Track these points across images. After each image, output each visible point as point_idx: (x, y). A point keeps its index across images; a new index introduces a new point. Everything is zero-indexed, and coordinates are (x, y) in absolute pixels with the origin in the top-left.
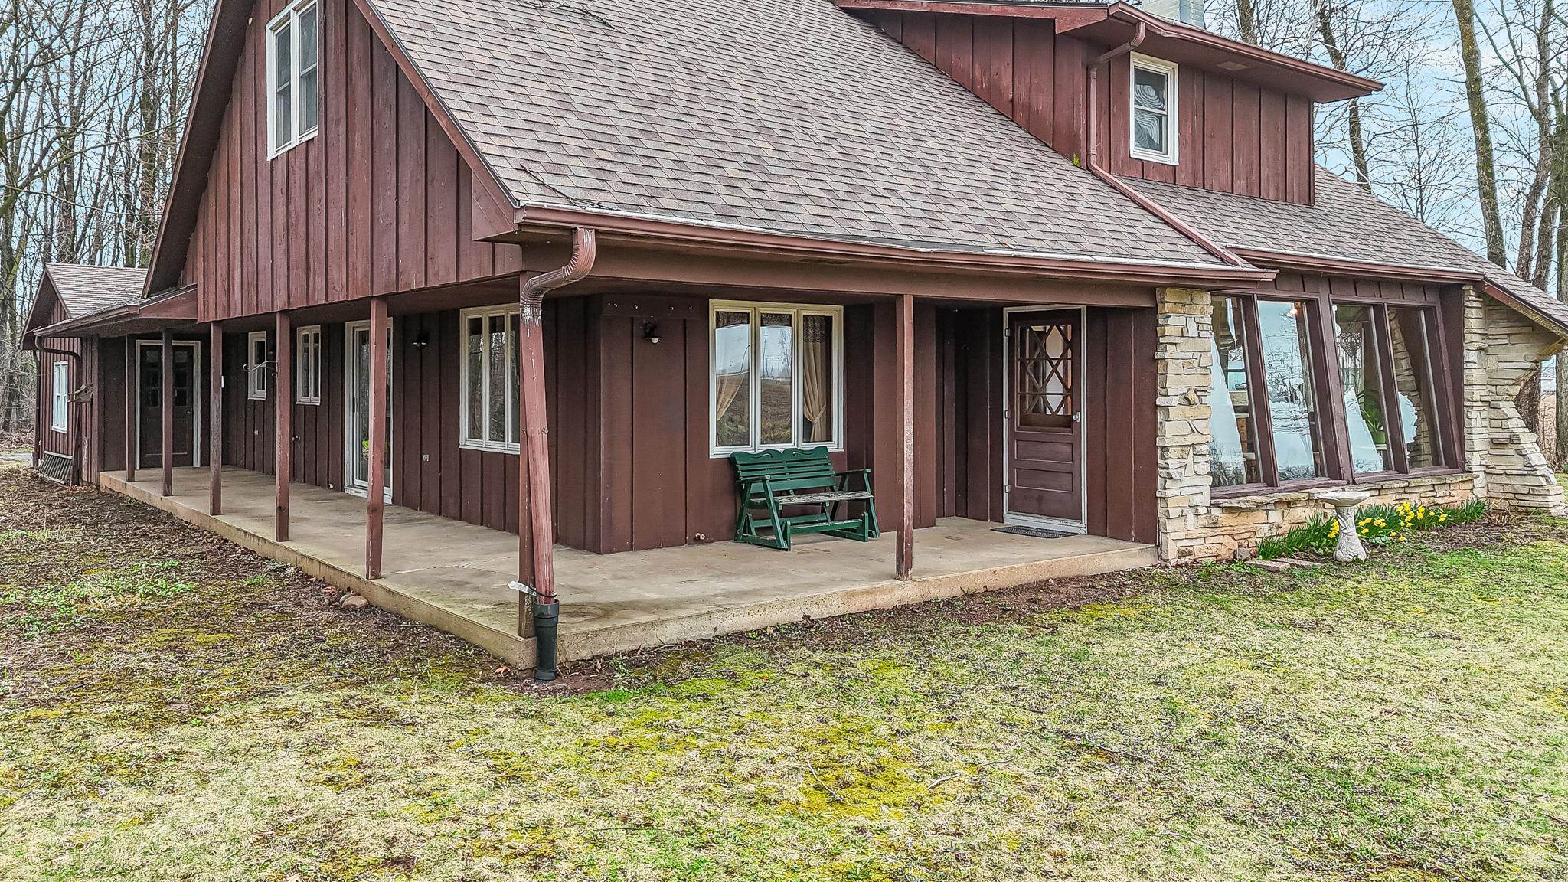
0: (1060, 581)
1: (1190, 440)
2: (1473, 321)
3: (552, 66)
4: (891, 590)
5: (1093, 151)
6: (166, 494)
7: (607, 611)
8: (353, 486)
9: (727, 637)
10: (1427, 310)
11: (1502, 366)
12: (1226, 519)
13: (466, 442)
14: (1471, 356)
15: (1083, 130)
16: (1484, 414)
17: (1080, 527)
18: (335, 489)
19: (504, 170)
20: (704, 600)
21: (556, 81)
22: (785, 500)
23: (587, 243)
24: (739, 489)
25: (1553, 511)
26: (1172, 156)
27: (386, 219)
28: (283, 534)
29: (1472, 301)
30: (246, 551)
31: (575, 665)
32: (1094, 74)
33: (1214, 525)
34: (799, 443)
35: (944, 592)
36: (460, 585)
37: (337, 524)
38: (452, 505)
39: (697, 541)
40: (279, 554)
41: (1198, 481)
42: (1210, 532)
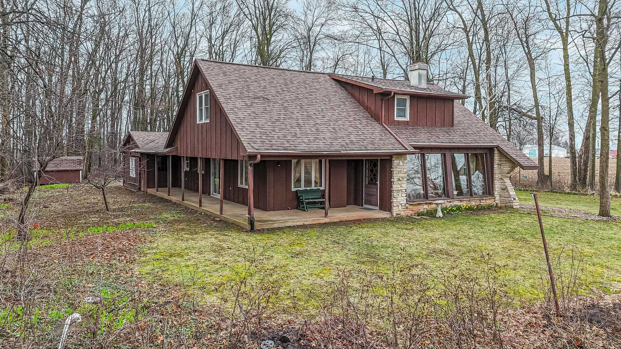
0: (364, 219)
1: (400, 189)
2: (496, 157)
3: (255, 115)
4: (323, 219)
5: (383, 120)
6: (169, 195)
7: (265, 221)
8: (213, 194)
9: (287, 227)
10: (485, 154)
11: (504, 169)
12: (411, 207)
13: (239, 185)
14: (496, 166)
15: (380, 115)
16: (500, 181)
17: (378, 208)
18: (208, 195)
19: (245, 144)
20: (284, 220)
21: (256, 119)
22: (307, 201)
23: (259, 156)
24: (298, 198)
25: (514, 207)
26: (407, 119)
27: (224, 144)
28: (200, 206)
29: (496, 152)
30: (192, 209)
31: (258, 230)
32: (383, 102)
33: (407, 208)
34: (313, 187)
35: (336, 221)
36: (238, 216)
37: (211, 204)
38: (236, 199)
39: (289, 209)
40: (200, 210)
41: (402, 198)
42: (405, 210)
